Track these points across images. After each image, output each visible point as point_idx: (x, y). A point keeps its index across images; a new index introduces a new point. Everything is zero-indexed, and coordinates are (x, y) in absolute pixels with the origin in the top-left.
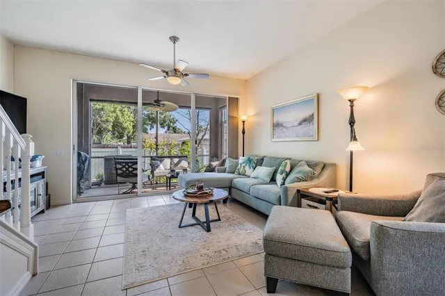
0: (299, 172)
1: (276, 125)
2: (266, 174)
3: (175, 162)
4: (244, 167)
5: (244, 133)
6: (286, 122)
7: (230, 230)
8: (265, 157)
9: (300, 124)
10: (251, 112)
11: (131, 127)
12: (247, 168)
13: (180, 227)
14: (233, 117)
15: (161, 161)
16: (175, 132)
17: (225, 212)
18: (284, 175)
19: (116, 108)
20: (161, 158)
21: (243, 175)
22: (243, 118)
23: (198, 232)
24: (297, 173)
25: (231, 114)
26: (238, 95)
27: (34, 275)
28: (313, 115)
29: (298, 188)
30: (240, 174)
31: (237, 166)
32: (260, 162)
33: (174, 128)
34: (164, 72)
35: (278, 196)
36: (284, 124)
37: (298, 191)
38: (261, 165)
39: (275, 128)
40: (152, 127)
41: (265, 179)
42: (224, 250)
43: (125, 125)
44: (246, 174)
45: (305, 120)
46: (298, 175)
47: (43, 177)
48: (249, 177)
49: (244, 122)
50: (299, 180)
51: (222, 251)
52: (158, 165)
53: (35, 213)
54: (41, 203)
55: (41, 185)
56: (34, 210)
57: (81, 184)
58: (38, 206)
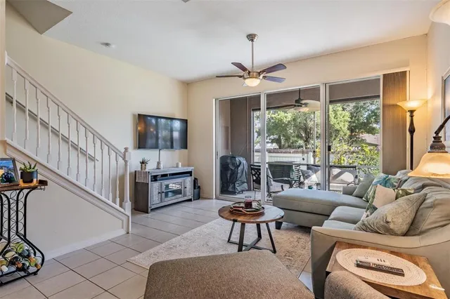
3: (335, 173)
5: (412, 131)
11: (345, 129)
13: (228, 242)
20: (318, 167)
25: (390, 102)
26: (407, 66)
27: (128, 233)
30: (367, 201)
47: (191, 175)
49: (412, 112)
52: (309, 176)
53: (180, 200)
54: (188, 194)
55: (188, 181)
56: (180, 198)
57: (237, 185)
58: (185, 195)
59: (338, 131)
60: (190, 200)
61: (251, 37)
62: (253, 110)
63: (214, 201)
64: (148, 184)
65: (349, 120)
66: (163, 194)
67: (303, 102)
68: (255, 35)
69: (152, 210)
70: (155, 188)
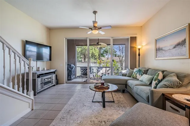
0: (168, 81)
1: (158, 50)
2: (147, 79)
3: (108, 70)
4: (136, 74)
5: (139, 55)
6: (165, 47)
7: (116, 110)
8: (150, 69)
9: (174, 47)
10: (144, 44)
11: (97, 55)
12: (138, 75)
13: (92, 102)
14: (133, 47)
15: (101, 69)
16: (116, 57)
17: (120, 98)
18: (156, 81)
19: (92, 48)
20: (102, 68)
21: (135, 79)
22: (139, 47)
23: (99, 106)
24: (166, 81)
25: (132, 46)
26: (137, 35)
27: (32, 110)
28: (185, 40)
29: (164, 93)
30: (133, 78)
31: (133, 73)
32: (146, 72)
33: (115, 55)
34: (90, 28)
35: (147, 95)
36: (163, 49)
37: (163, 95)
38: (146, 74)
39: (157, 51)
40: (107, 55)
41: (146, 82)
42: (104, 121)
43: (95, 54)
44: (137, 78)
45: (178, 44)
46: (166, 83)
47: (55, 73)
48: (138, 80)
49: (139, 49)
50: (166, 86)
51: (103, 122)
52: (100, 71)
53: (51, 86)
54: (54, 82)
55: (54, 76)
56: (50, 85)
57: (72, 76)
58: (52, 83)
59: (95, 56)
60: (54, 85)
61: (95, 12)
62: (77, 45)
63: (65, 84)
64: (35, 79)
65: (99, 52)
66: (43, 84)
67: (99, 43)
68: (97, 12)
69: (38, 93)
70: (39, 81)
